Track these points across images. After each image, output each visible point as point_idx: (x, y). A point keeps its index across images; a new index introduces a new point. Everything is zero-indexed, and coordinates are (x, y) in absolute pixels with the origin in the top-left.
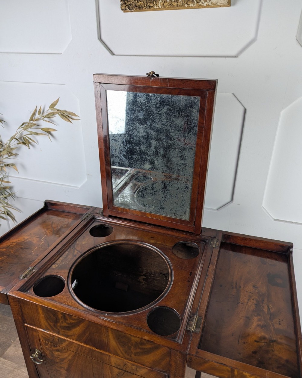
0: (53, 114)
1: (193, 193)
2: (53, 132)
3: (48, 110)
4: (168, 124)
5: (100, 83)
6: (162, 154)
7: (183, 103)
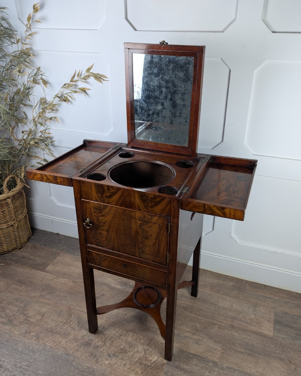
0: (89, 76)
1: (190, 126)
2: (87, 91)
3: (84, 73)
4: (174, 76)
5: (129, 49)
6: (169, 98)
7: (183, 62)
